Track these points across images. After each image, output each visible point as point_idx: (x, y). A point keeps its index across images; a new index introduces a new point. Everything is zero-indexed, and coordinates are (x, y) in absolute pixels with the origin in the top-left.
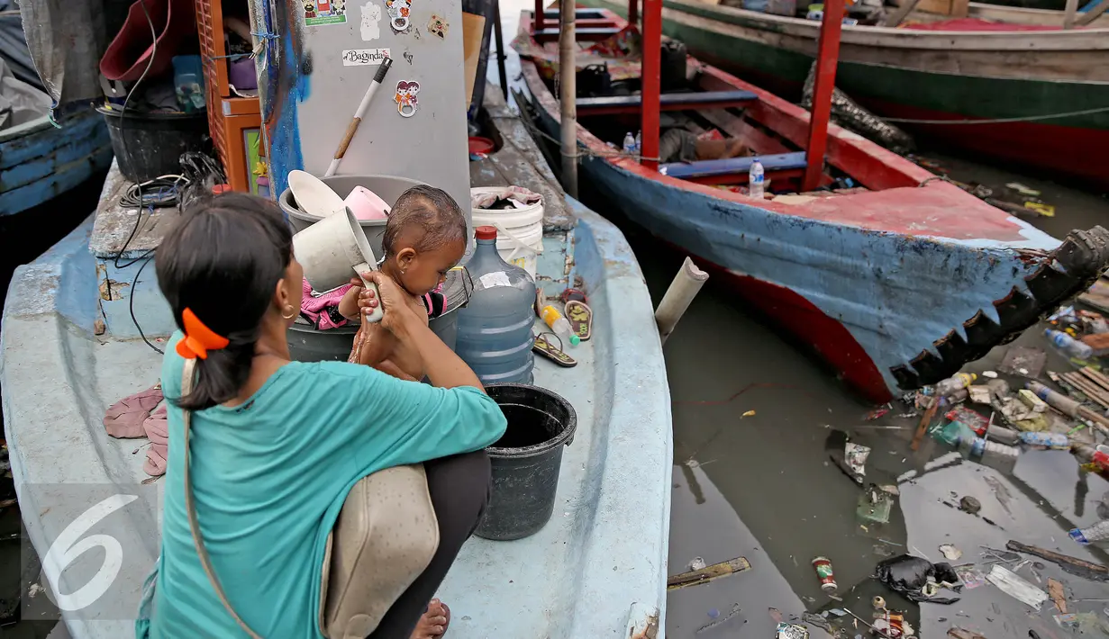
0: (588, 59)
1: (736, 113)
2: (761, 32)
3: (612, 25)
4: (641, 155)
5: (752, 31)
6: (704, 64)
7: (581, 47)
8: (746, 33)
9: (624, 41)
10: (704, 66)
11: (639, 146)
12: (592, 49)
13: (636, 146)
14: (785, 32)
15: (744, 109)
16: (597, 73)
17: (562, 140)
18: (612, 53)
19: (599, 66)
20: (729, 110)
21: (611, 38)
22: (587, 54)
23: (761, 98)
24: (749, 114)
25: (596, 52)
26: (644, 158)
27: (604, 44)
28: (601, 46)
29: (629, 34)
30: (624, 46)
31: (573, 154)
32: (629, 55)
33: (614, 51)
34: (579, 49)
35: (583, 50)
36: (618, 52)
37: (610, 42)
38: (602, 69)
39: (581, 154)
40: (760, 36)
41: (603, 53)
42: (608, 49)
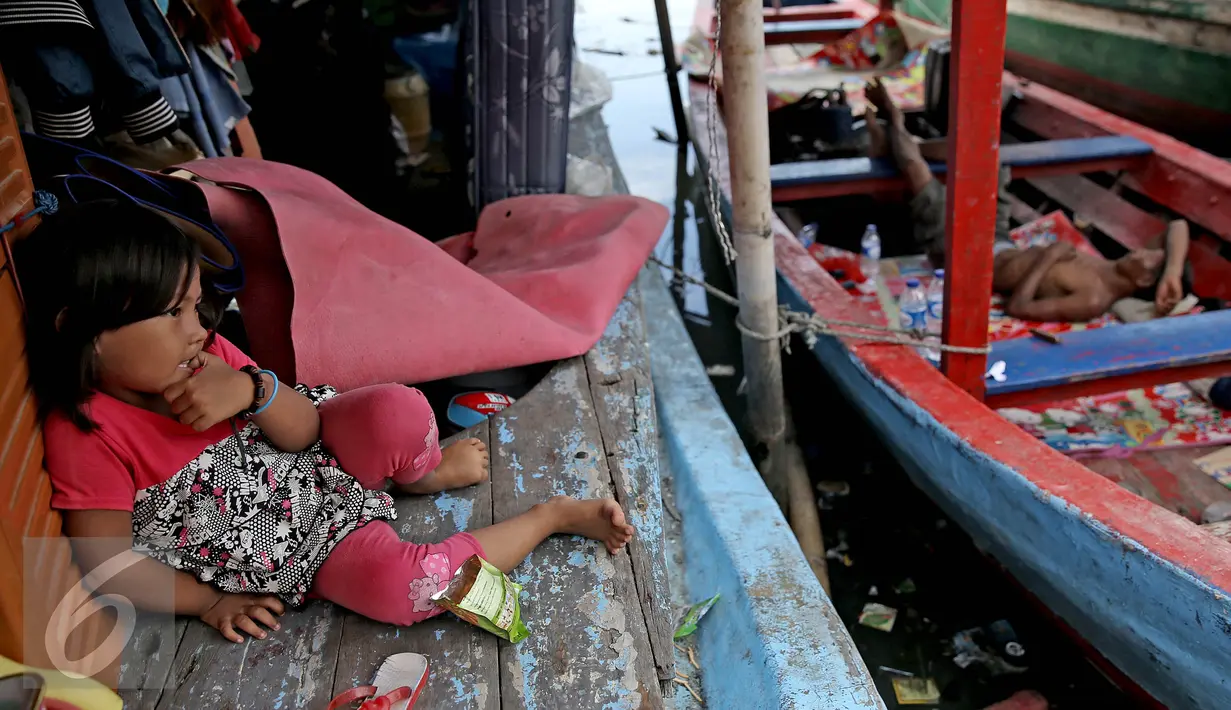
0: (808, 75)
1: (1103, 180)
2: (1152, 19)
3: (849, 15)
4: (945, 338)
5: (1134, 18)
6: (1024, 80)
7: (798, 53)
8: (1122, 22)
9: (872, 41)
10: (1024, 85)
11: (938, 308)
12: (819, 56)
13: (930, 305)
14: (1208, 17)
15: (1121, 173)
16: (826, 104)
17: (740, 290)
18: (850, 63)
19: (829, 92)
20: (1090, 176)
21: (849, 38)
22: (808, 66)
23: (1159, 151)
24: (1133, 184)
25: (824, 64)
26: (950, 348)
27: (836, 47)
28: (831, 51)
29: (880, 28)
30: (870, 50)
31: (769, 328)
32: (881, 64)
33: (855, 60)
34: (795, 58)
35: (802, 59)
36: (863, 62)
37: (848, 44)
38: (836, 96)
39: (787, 329)
40: (1151, 26)
41: (836, 63)
42: (845, 56)
